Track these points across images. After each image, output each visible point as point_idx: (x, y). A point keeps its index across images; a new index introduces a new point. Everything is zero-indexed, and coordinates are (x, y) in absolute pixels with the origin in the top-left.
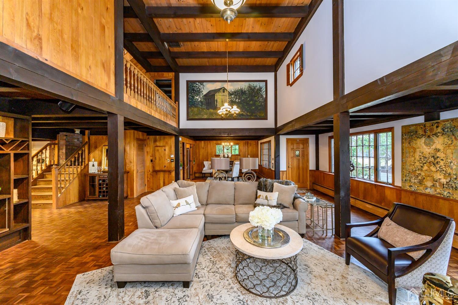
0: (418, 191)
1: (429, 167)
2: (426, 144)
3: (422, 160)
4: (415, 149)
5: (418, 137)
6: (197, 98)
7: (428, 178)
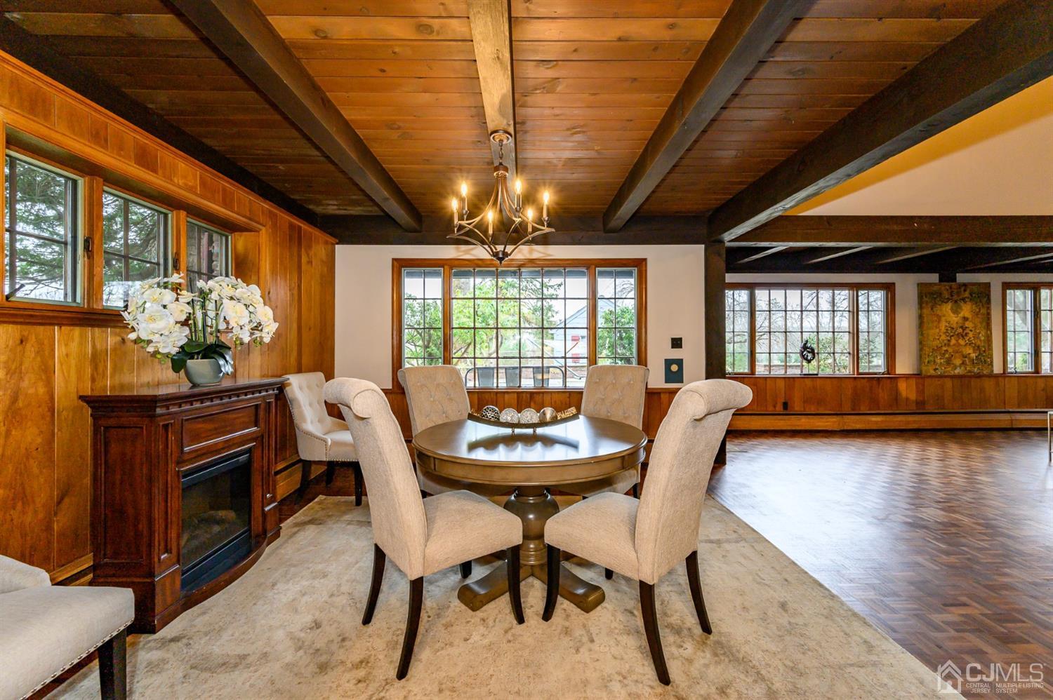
3: (949, 332)
4: (939, 318)
5: (943, 302)
7: (957, 355)
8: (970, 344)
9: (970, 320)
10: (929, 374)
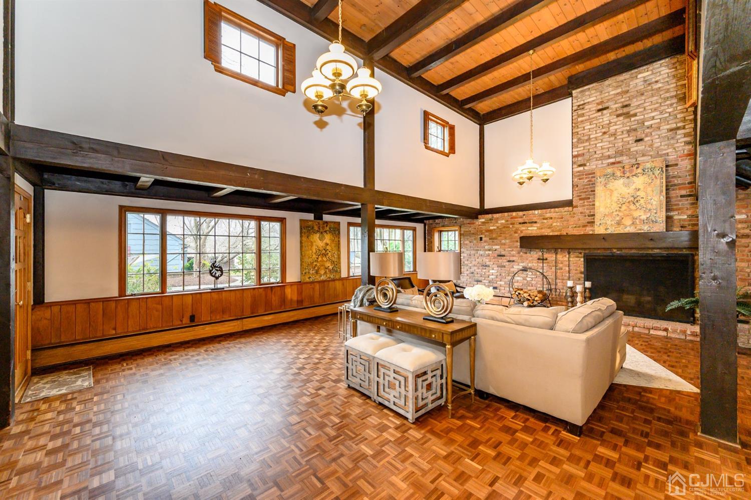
2: (321, 239)
3: (318, 252)
4: (312, 243)
5: (314, 233)
7: (322, 267)
8: (329, 260)
9: (329, 245)
10: (305, 281)
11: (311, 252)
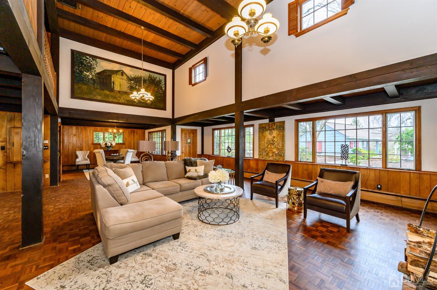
0: (266, 159)
1: (271, 146)
2: (270, 134)
3: (268, 142)
4: (265, 137)
5: (266, 130)
6: (88, 74)
7: (271, 152)
8: (275, 148)
9: (276, 137)
11: (264, 142)
